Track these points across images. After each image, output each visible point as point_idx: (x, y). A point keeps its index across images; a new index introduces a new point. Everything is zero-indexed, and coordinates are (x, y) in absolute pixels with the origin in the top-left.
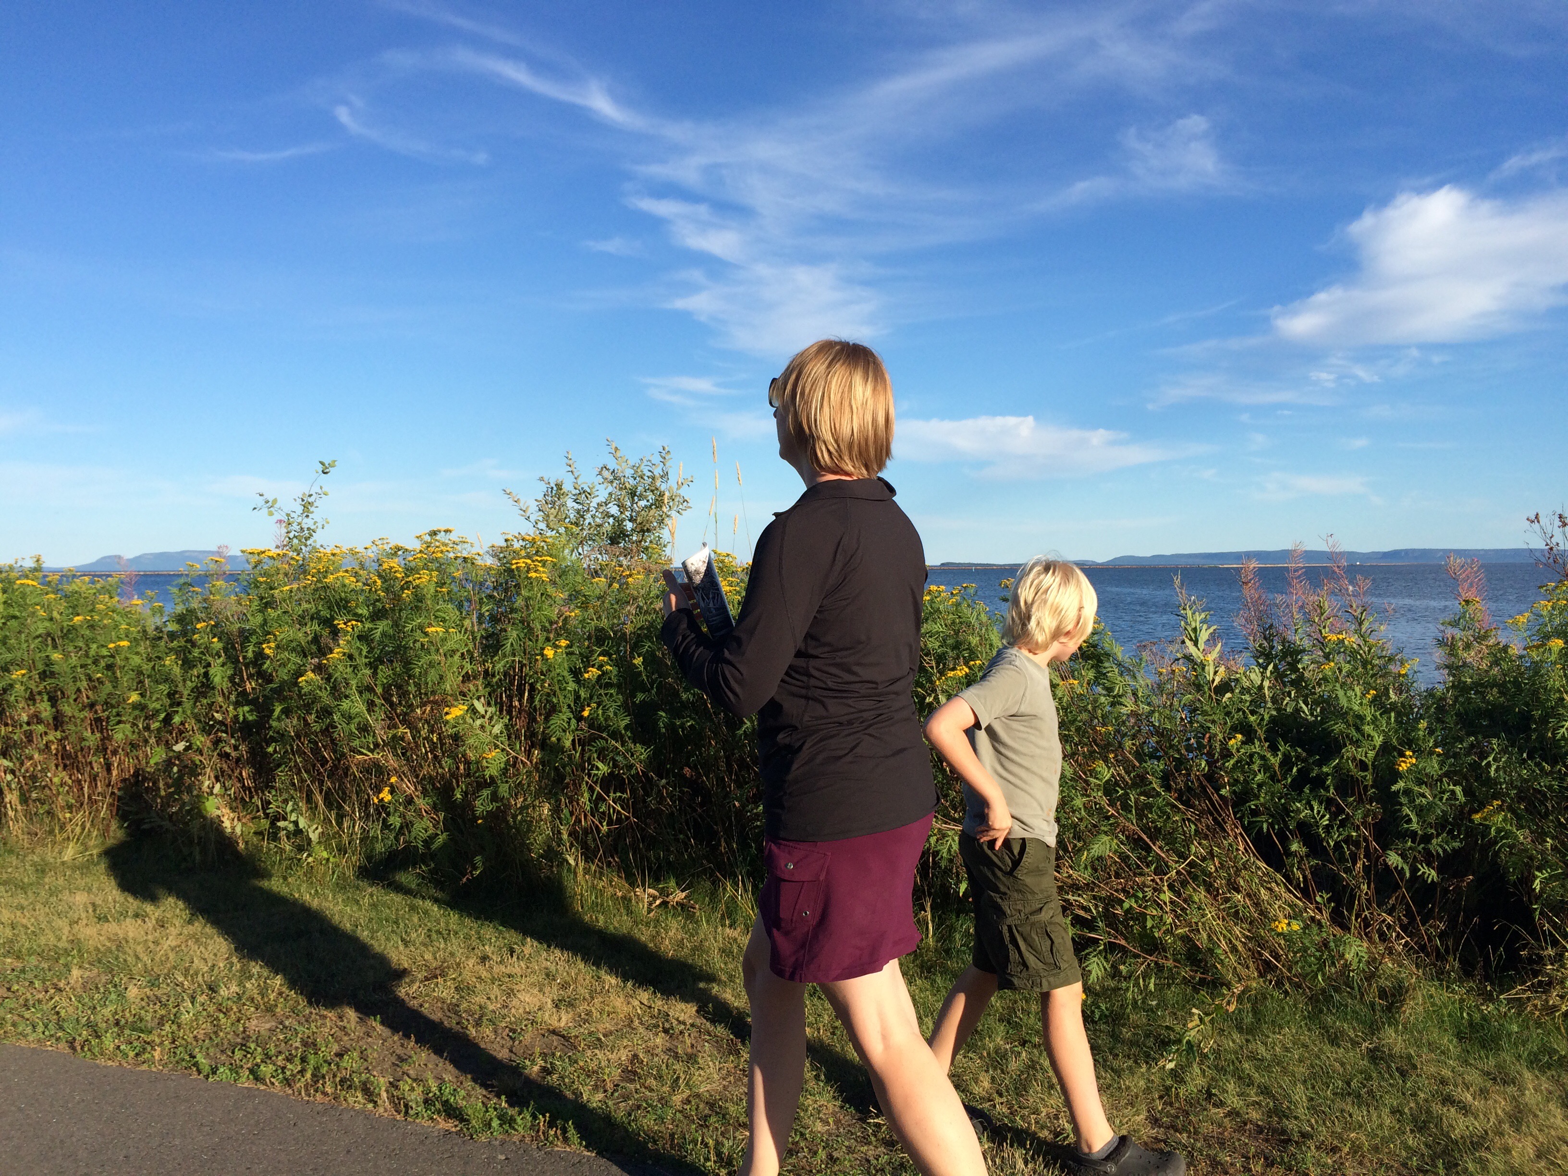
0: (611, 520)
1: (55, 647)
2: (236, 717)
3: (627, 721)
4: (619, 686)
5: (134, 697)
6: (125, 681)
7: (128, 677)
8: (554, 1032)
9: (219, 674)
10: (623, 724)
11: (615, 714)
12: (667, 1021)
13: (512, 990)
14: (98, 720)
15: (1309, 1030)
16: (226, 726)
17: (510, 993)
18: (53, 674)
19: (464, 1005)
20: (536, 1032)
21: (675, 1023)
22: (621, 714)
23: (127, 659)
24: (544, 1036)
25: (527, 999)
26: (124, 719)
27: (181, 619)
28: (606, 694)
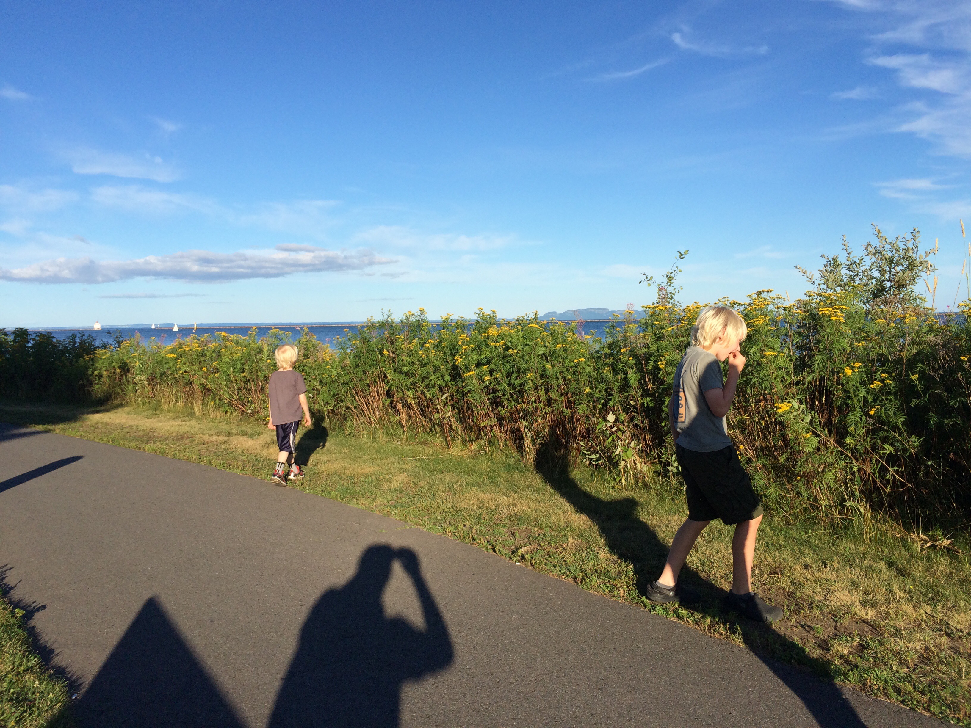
0: (874, 281)
1: (547, 361)
2: (643, 404)
3: (904, 418)
4: (895, 394)
5: (587, 390)
6: (583, 379)
7: (584, 378)
8: (864, 621)
9: (633, 378)
10: (900, 421)
11: (895, 414)
12: (948, 628)
13: (830, 590)
14: (570, 402)
16: (637, 409)
17: (829, 592)
18: (546, 377)
19: (798, 594)
20: (851, 620)
21: (955, 630)
22: (899, 414)
23: (584, 368)
24: (857, 623)
25: (841, 597)
26: (583, 402)
27: (610, 346)
28: (887, 400)
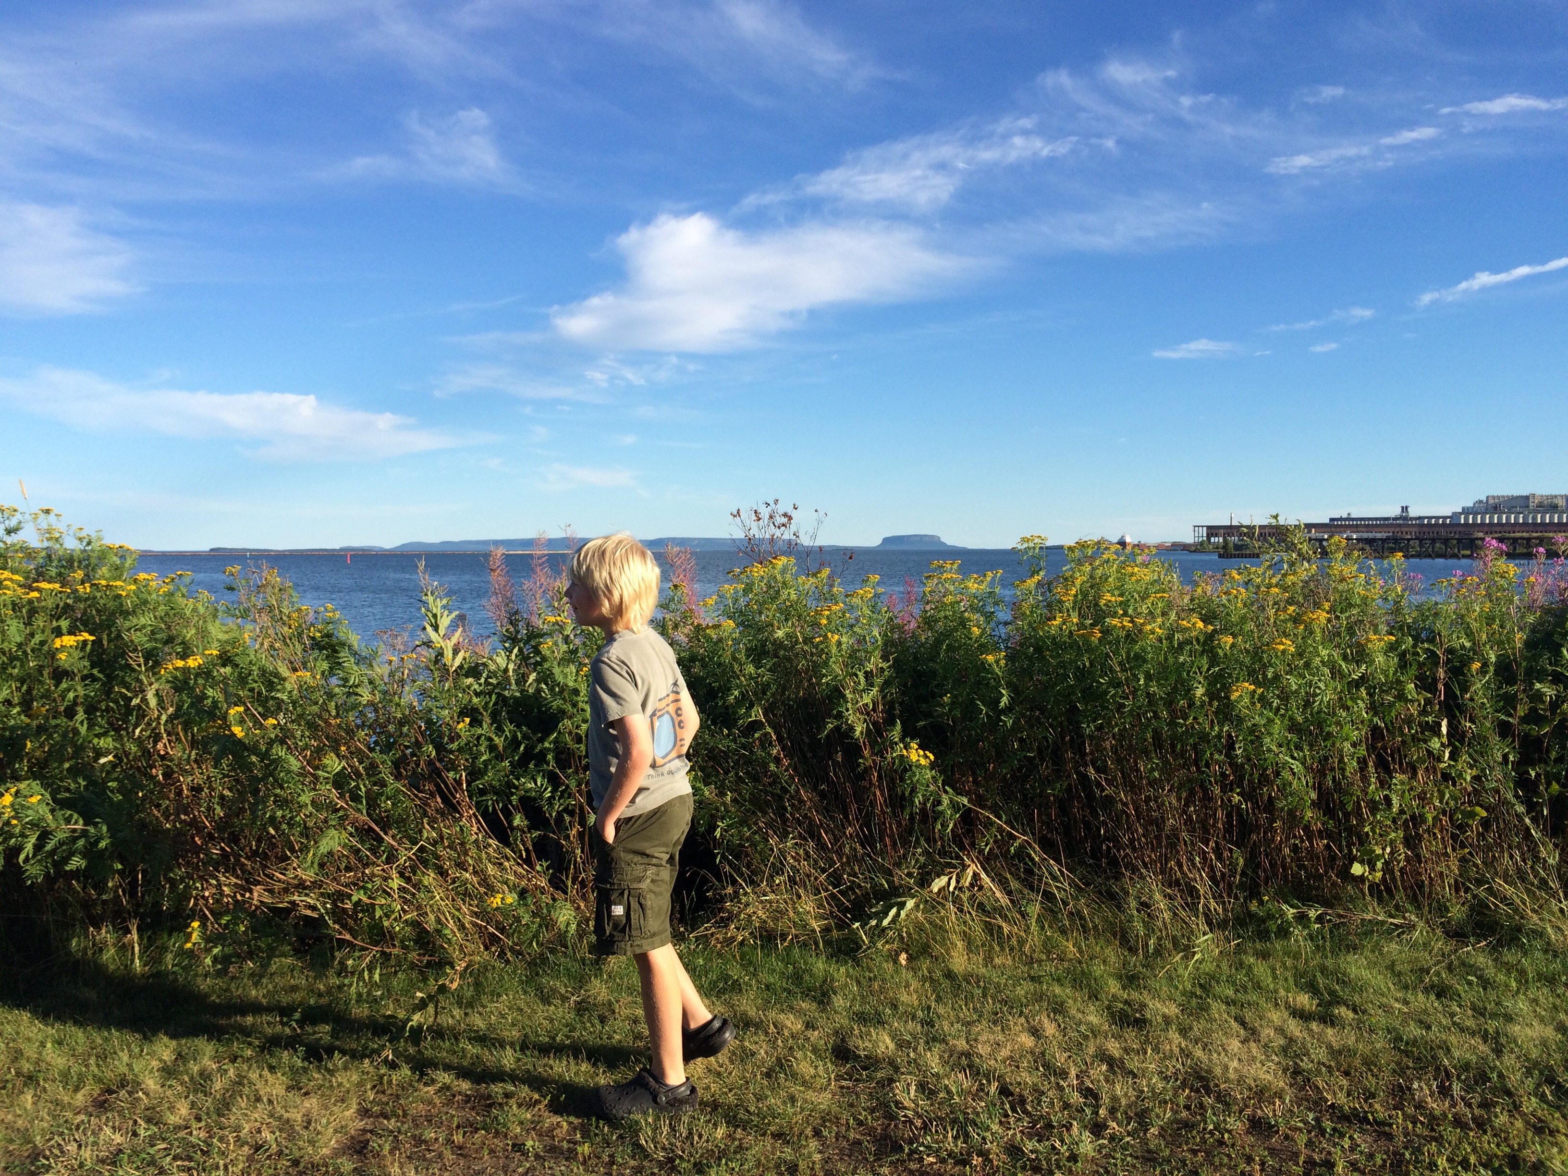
15: (525, 992)
